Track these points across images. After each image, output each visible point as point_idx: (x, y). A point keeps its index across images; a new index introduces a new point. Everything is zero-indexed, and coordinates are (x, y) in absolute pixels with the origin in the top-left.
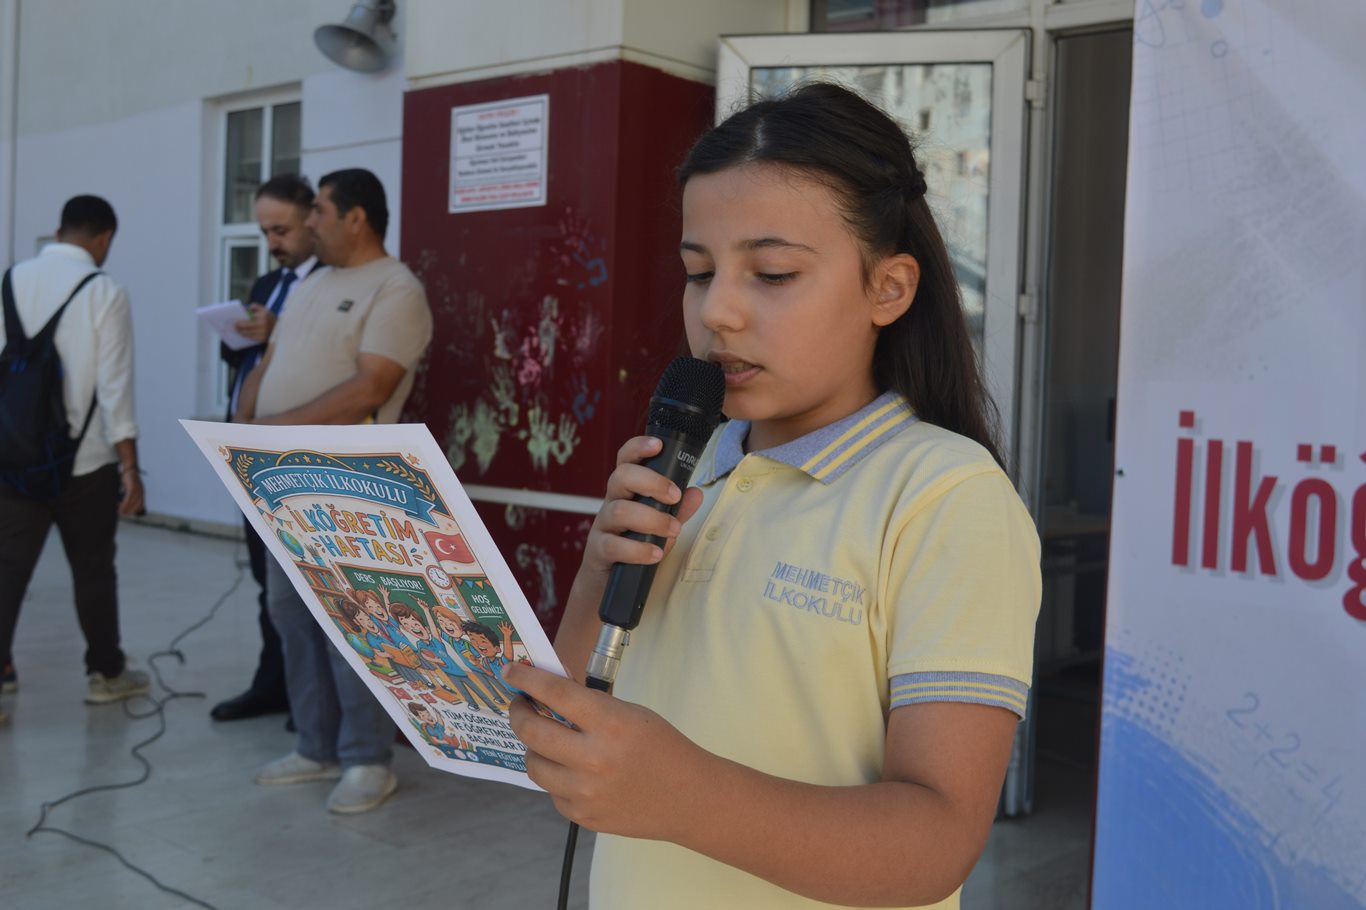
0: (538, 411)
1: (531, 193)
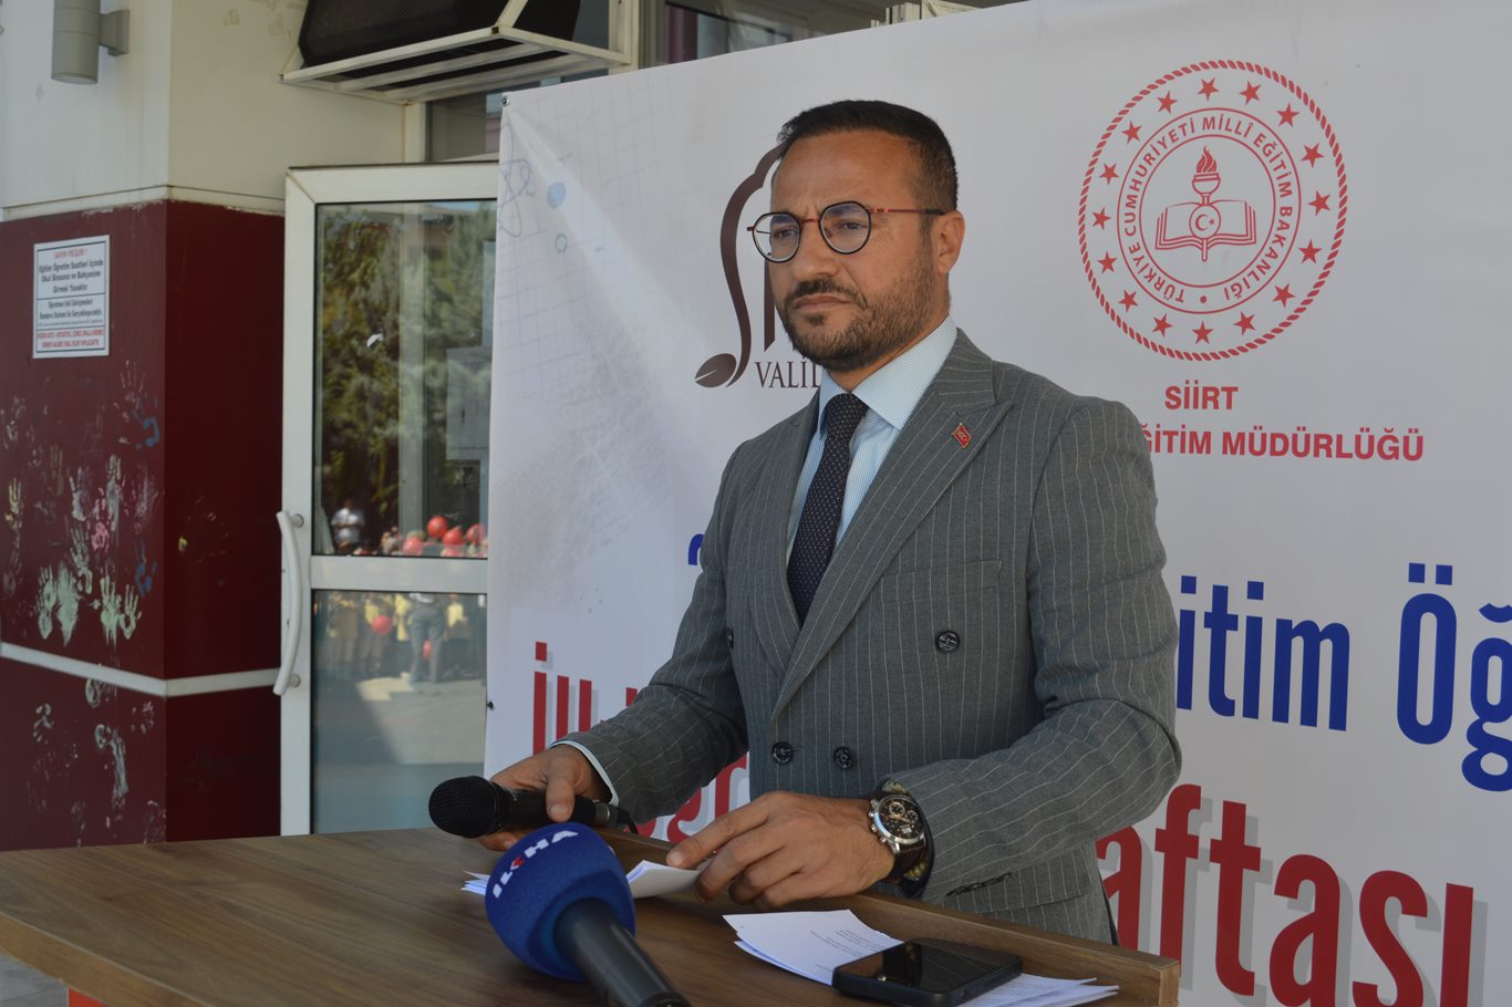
0: (108, 578)
1: (97, 341)
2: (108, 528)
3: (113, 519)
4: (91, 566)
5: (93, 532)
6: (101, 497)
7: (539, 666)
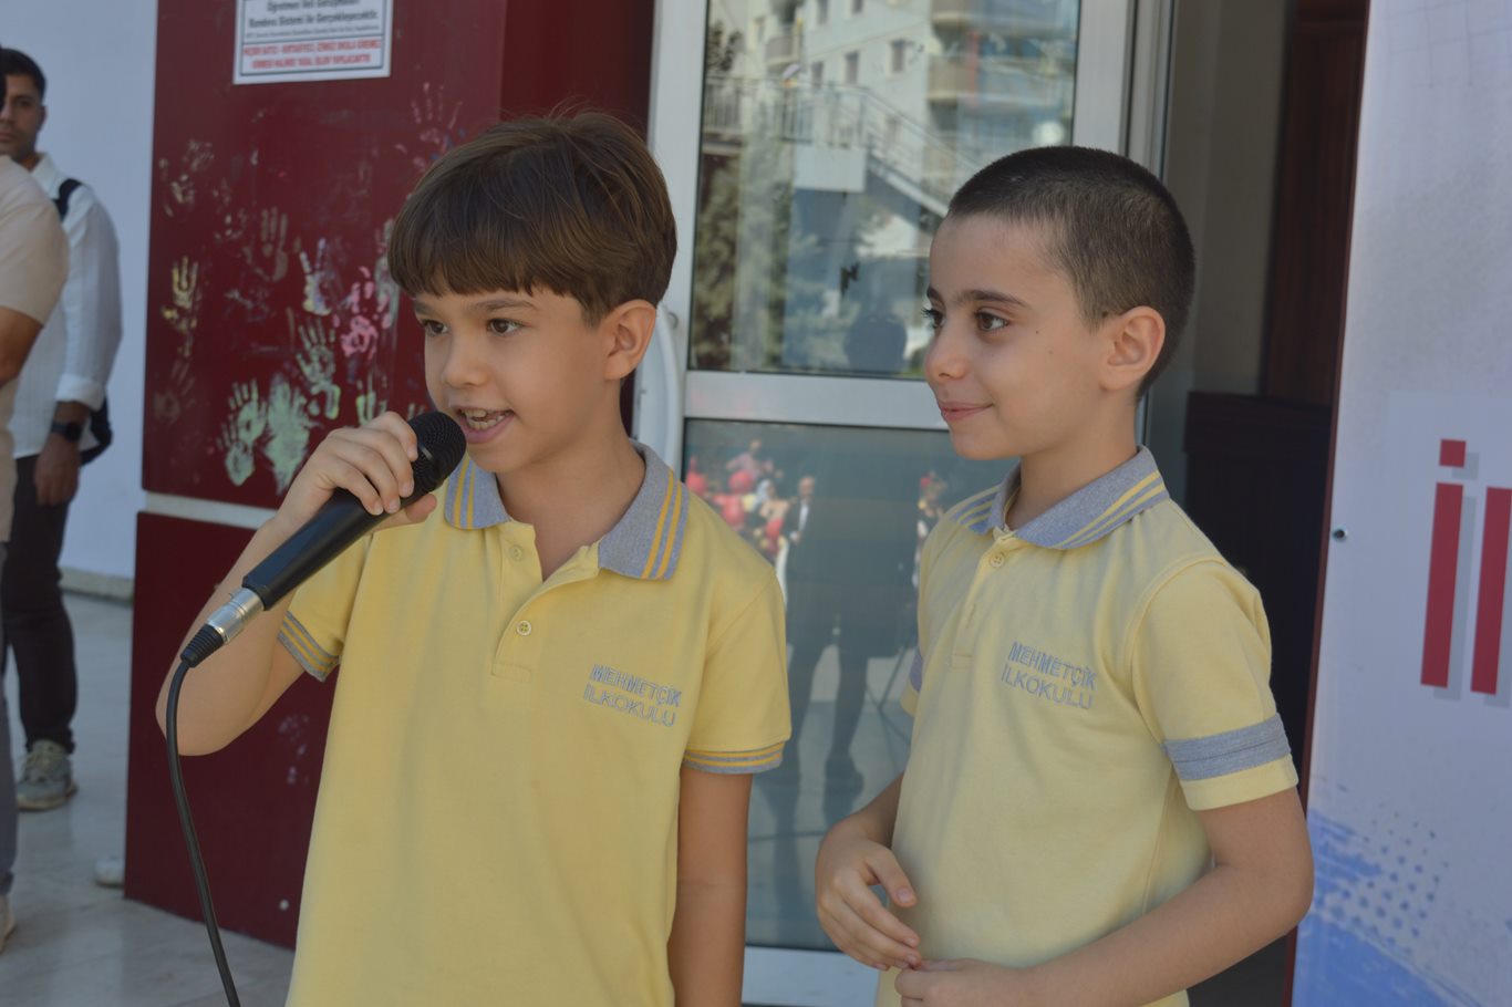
0: (372, 396)
1: (367, 57)
2: (377, 324)
3: (387, 309)
4: (338, 379)
5: (345, 329)
6: (363, 281)
7: (1449, 475)
